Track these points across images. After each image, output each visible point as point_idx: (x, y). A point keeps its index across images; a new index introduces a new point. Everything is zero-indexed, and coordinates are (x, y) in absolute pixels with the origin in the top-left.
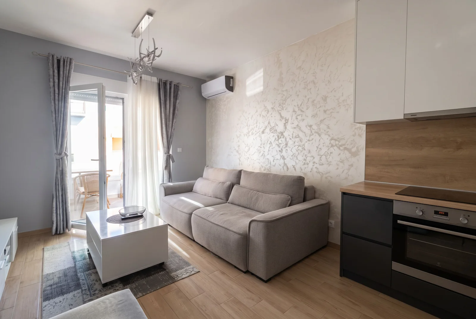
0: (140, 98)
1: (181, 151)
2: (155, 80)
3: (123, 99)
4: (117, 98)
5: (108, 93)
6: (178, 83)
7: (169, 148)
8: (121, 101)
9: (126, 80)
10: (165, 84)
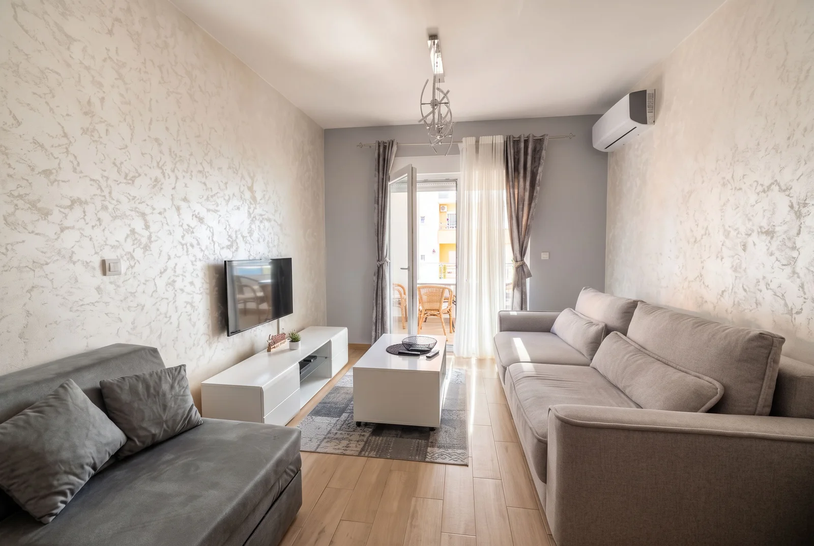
0: (476, 174)
1: (548, 258)
2: (499, 140)
3: (456, 181)
4: (447, 180)
5: (420, 176)
6: (542, 136)
7: (522, 253)
8: (454, 184)
9: (456, 151)
10: (516, 142)
